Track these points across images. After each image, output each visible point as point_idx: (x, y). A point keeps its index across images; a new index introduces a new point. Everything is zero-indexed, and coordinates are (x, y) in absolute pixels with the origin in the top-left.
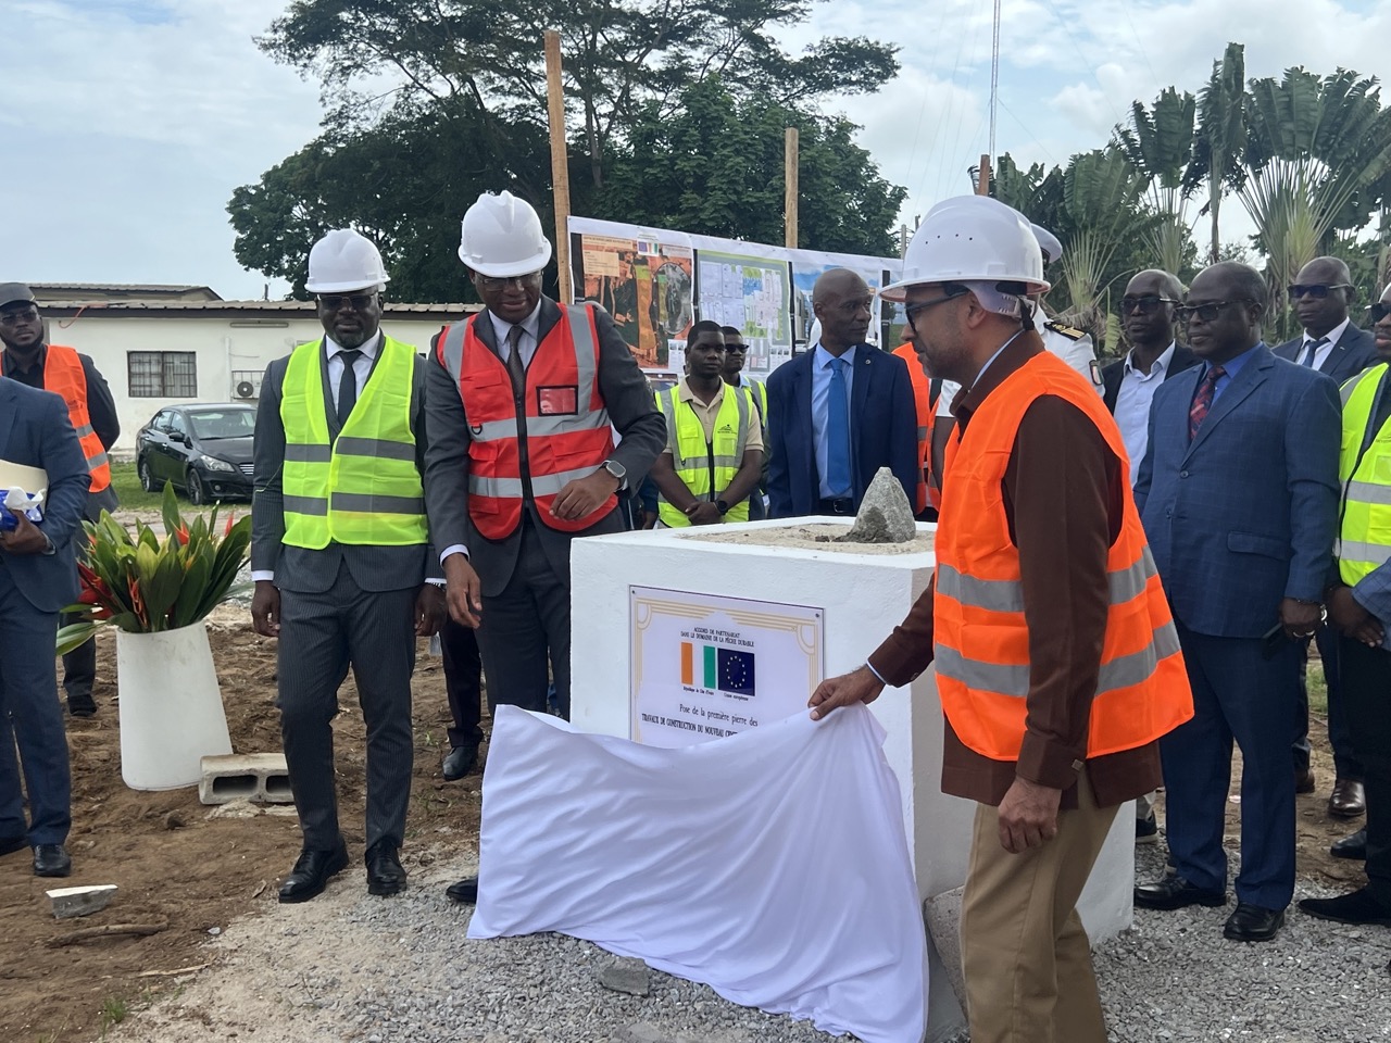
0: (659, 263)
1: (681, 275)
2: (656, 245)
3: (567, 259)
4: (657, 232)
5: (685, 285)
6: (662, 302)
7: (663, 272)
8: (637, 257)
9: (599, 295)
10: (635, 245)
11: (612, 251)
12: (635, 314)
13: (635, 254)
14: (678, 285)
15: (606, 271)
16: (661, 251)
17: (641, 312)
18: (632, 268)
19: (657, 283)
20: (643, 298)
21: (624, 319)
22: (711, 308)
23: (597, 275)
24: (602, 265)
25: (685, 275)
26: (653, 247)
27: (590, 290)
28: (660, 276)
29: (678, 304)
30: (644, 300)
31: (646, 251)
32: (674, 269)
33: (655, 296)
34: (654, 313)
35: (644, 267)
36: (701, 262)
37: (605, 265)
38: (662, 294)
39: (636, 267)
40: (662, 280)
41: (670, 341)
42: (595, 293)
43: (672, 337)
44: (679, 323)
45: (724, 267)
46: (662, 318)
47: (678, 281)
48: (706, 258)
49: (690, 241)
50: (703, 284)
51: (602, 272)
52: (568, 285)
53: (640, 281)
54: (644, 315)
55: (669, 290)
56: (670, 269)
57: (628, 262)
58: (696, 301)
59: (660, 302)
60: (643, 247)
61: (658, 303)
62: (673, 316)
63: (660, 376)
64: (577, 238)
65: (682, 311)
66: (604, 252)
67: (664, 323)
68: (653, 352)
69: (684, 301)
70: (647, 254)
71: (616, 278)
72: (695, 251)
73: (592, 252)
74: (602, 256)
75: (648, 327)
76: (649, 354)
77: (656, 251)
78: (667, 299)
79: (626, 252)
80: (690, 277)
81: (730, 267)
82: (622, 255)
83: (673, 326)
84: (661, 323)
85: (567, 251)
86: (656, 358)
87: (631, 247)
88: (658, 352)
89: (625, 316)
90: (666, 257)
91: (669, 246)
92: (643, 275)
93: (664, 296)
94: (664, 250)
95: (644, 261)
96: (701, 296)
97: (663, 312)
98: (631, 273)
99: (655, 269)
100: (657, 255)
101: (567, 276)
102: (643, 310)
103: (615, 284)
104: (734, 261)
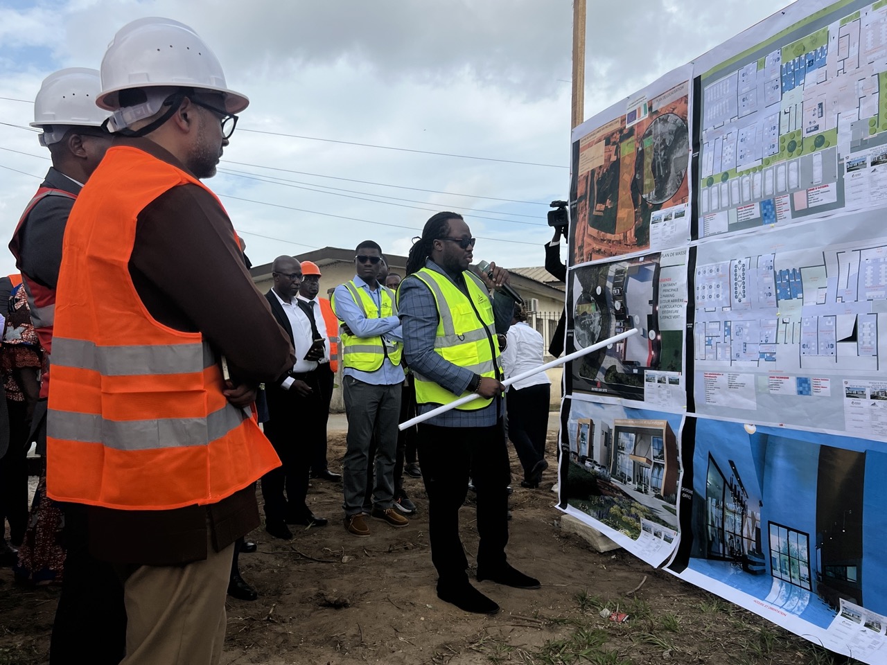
0: (647, 124)
1: (675, 123)
2: (645, 105)
5: (681, 131)
6: (648, 169)
7: (650, 133)
8: (624, 131)
9: (586, 191)
10: (625, 119)
11: (600, 140)
12: (615, 199)
13: (620, 130)
14: (669, 139)
15: (593, 165)
16: (651, 108)
17: (621, 193)
18: (617, 147)
19: (642, 151)
20: (624, 176)
23: (587, 172)
25: (680, 120)
26: (643, 109)
27: (581, 189)
28: (647, 139)
29: (667, 163)
30: (626, 177)
32: (665, 121)
33: (640, 167)
34: (637, 187)
35: (631, 139)
36: (706, 88)
37: (593, 159)
38: (648, 160)
39: (622, 144)
40: (648, 143)
41: (655, 214)
42: (584, 192)
43: (658, 207)
44: (669, 185)
45: (741, 72)
46: (646, 190)
47: (670, 133)
48: (714, 78)
49: (690, 71)
50: (707, 116)
51: (590, 167)
53: (625, 157)
54: (625, 194)
55: (656, 150)
56: (659, 126)
57: (614, 143)
59: (645, 171)
60: (633, 115)
61: (642, 174)
62: (661, 182)
63: (641, 259)
64: (577, 145)
65: (673, 170)
66: (594, 146)
67: (649, 194)
68: (631, 234)
69: (678, 154)
70: (635, 122)
71: (600, 167)
72: (696, 79)
74: (593, 151)
75: (628, 207)
76: (625, 237)
77: (645, 112)
78: (654, 161)
79: (613, 134)
80: (684, 120)
81: (753, 66)
82: (608, 140)
83: (660, 194)
84: (644, 196)
86: (635, 240)
87: (618, 126)
88: (637, 231)
89: (604, 203)
90: (657, 112)
91: (660, 96)
92: (628, 150)
93: (650, 161)
94: (654, 105)
95: (631, 132)
96: (703, 135)
97: (647, 182)
98: (616, 154)
99: (642, 135)
100: (646, 116)
102: (624, 189)
103: (599, 174)
104: (763, 53)
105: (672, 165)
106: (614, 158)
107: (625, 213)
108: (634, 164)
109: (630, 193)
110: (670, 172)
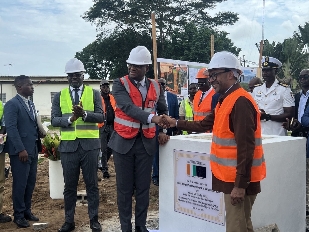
0: (179, 69)
1: (185, 71)
2: (178, 64)
3: (156, 68)
4: (179, 61)
6: (180, 78)
7: (180, 71)
8: (174, 67)
9: (164, 77)
10: (173, 65)
11: (167, 66)
12: (173, 82)
13: (173, 67)
14: (184, 74)
15: (166, 71)
16: (179, 66)
17: (174, 81)
18: (172, 70)
19: (178, 74)
20: (175, 77)
21: (170, 83)
22: (192, 80)
23: (164, 72)
24: (165, 69)
25: (185, 72)
26: (177, 65)
27: (162, 76)
28: (179, 72)
29: (184, 79)
30: (175, 78)
31: (176, 66)
32: (183, 70)
33: (178, 77)
34: (178, 81)
35: (175, 70)
36: (189, 68)
37: (166, 70)
38: (180, 76)
39: (173, 70)
40: (180, 73)
41: (182, 88)
42: (163, 77)
44: (184, 83)
45: (195, 69)
46: (180, 82)
47: (184, 73)
48: (190, 67)
49: (187, 63)
50: (190, 74)
51: (165, 71)
52: (157, 75)
53: (174, 73)
54: (175, 82)
55: (181, 75)
56: (182, 70)
57: (171, 69)
58: (188, 78)
59: (179, 78)
60: (175, 65)
62: (182, 82)
63: (179, 97)
64: (159, 63)
65: (185, 81)
66: (165, 66)
67: (180, 83)
68: (177, 91)
69: (185, 78)
70: (176, 67)
71: (168, 73)
72: (188, 66)
73: (163, 67)
74: (165, 67)
75: (176, 85)
77: (178, 66)
78: (181, 77)
79: (171, 66)
80: (187, 72)
81: (197, 69)
82: (170, 67)
83: (182, 84)
84: (179, 84)
85: (156, 66)
87: (172, 65)
88: (179, 91)
89: (171, 82)
90: (181, 67)
91: (182, 65)
92: (175, 72)
93: (180, 77)
94: (180, 66)
95: (175, 68)
96: (190, 77)
97: (180, 81)
98: (172, 71)
99: (178, 70)
100: (179, 67)
101: (157, 73)
102: (175, 80)
103: (168, 74)
104: (198, 68)
105: (185, 80)
106: (172, 72)
107: (175, 86)
108: (177, 76)
109: (176, 82)
110: (184, 81)
